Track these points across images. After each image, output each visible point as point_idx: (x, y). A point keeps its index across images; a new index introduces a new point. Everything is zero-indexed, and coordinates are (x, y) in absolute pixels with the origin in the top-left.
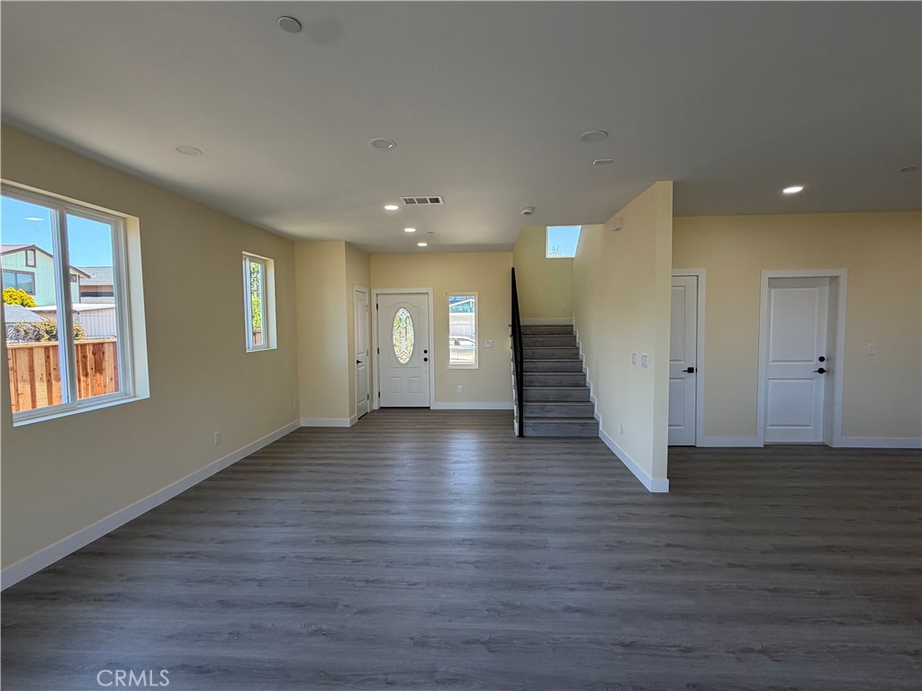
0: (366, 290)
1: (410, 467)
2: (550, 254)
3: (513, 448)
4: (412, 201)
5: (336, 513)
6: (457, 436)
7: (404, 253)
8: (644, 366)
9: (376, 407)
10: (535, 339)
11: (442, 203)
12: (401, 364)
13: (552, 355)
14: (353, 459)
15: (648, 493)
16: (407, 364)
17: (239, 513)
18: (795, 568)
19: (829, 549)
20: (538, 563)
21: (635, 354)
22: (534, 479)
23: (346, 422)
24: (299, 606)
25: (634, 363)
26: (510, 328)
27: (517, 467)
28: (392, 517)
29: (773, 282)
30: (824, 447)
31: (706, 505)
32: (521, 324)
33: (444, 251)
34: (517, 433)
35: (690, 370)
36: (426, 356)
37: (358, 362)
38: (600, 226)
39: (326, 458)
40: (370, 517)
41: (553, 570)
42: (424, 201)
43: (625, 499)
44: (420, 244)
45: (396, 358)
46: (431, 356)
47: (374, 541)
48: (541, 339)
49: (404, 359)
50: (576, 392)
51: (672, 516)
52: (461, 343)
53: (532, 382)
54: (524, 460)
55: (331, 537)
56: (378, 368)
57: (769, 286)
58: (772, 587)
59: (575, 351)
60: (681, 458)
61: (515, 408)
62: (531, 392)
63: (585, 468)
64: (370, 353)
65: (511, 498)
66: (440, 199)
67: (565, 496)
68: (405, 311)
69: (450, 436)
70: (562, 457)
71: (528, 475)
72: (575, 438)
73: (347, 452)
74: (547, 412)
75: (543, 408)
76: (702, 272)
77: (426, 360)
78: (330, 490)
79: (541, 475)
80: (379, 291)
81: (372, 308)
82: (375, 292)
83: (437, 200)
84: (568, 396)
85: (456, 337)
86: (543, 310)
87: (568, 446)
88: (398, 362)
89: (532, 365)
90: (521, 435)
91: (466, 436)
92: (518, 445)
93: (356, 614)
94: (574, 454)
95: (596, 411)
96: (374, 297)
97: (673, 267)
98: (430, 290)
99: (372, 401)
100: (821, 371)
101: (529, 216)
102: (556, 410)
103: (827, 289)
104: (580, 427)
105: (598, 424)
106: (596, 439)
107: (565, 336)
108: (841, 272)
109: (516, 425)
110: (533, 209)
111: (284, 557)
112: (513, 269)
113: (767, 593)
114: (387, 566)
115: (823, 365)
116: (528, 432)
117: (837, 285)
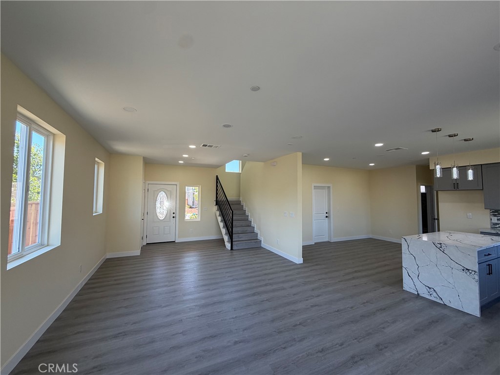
2: (227, 171)
3: (233, 255)
4: (205, 146)
6: (188, 254)
7: (165, 164)
8: (292, 217)
11: (212, 147)
12: (160, 220)
15: (296, 264)
16: (163, 220)
17: (126, 307)
19: (356, 272)
21: (286, 213)
23: (138, 252)
24: (215, 337)
25: (285, 216)
26: (215, 202)
29: (316, 187)
30: (329, 242)
34: (229, 249)
36: (174, 215)
37: (142, 219)
43: (292, 267)
44: (180, 162)
45: (157, 216)
46: (177, 215)
49: (161, 217)
50: (249, 229)
51: (311, 270)
54: (243, 259)
56: (147, 222)
57: (314, 189)
59: (244, 212)
63: (268, 259)
64: (144, 214)
70: (256, 256)
72: (254, 248)
74: (240, 238)
75: (238, 236)
77: (174, 217)
80: (150, 182)
81: (145, 191)
82: (147, 182)
83: (217, 147)
84: (247, 231)
87: (254, 251)
88: (158, 218)
90: (232, 249)
92: (229, 254)
94: (259, 254)
95: (259, 236)
96: (147, 185)
98: (178, 183)
100: (327, 217)
101: (246, 157)
102: (244, 237)
103: (327, 190)
104: (254, 243)
105: (260, 241)
106: (261, 248)
107: (239, 205)
108: (331, 185)
109: (228, 245)
110: (248, 155)
111: (182, 320)
112: (217, 176)
115: (327, 215)
116: (235, 247)
117: (330, 189)
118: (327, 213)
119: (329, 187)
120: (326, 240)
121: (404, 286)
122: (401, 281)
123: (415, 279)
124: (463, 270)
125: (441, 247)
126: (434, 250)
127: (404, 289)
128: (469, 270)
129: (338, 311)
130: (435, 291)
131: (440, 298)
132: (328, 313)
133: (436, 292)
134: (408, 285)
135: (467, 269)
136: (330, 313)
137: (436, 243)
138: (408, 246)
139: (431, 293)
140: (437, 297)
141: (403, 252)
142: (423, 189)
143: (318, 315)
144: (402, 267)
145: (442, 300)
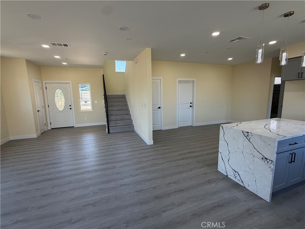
0: (40, 81)
1: (64, 149)
2: (117, 70)
3: (106, 137)
4: (54, 44)
5: (28, 173)
7: (56, 66)
8: (145, 107)
9: (49, 128)
10: (113, 100)
11: (69, 46)
12: (59, 111)
13: (119, 105)
14: (37, 150)
16: (63, 110)
18: (183, 159)
19: (190, 153)
20: (112, 174)
21: (143, 103)
22: (112, 147)
23: (35, 136)
25: (143, 106)
26: (104, 96)
27: (106, 144)
28: (55, 169)
29: (181, 82)
30: (192, 126)
31: (163, 146)
32: (107, 95)
33: (74, 67)
34: (107, 132)
35: (159, 108)
36: (71, 107)
37: (38, 111)
38: (131, 62)
39: (24, 151)
40: (45, 171)
41: (117, 175)
42: (61, 45)
43: (141, 148)
44: (64, 63)
45: (57, 109)
46: (73, 107)
47: (47, 180)
48: (114, 100)
49: (61, 109)
50: (127, 117)
51: (154, 151)
52: (87, 102)
53: (112, 114)
54: (109, 141)
55: (26, 183)
56: (49, 113)
57: (179, 83)
58: (177, 165)
60: (157, 134)
61: (106, 124)
62: (112, 118)
63: (129, 141)
64: (44, 107)
65: (104, 154)
66: (68, 45)
67: (122, 150)
68: (60, 90)
69: (82, 136)
70: (122, 138)
71: (110, 145)
72: (127, 131)
73: (35, 148)
74: (117, 124)
76: (161, 78)
77: (71, 109)
78: (26, 164)
79: (115, 145)
80: (46, 82)
81: (43, 89)
82: (44, 82)
83: (66, 45)
84: (124, 118)
85: (85, 100)
86: (115, 90)
87: (124, 134)
89: (112, 109)
90: (109, 132)
91: (89, 135)
92: (107, 136)
93: (37, 209)
94: (126, 137)
95: (133, 122)
96: (44, 85)
97: (152, 76)
98: (70, 82)
99: (47, 126)
100: (191, 106)
101: (106, 55)
102: (120, 123)
103: (192, 84)
104: (128, 128)
105: (134, 126)
106: (134, 131)
107: (122, 99)
108: (194, 79)
109: (107, 129)
110: (107, 53)
112: (103, 75)
113: (175, 167)
114: (52, 188)
115: (191, 105)
116: (111, 131)
117: (194, 83)
118: (191, 103)
119: (193, 81)
120: (190, 125)
121: (218, 167)
122: (216, 164)
123: (226, 163)
124: (262, 159)
125: (248, 136)
126: (242, 138)
127: (218, 170)
128: (267, 159)
129: (205, 174)
130: (239, 174)
131: (242, 181)
132: (197, 175)
133: (239, 176)
134: (222, 167)
135: (266, 158)
136: (199, 175)
137: (245, 132)
138: (224, 133)
139: (236, 176)
140: (240, 180)
141: (220, 138)
142: (278, 81)
143: (189, 176)
144: (218, 152)
145: (243, 183)
